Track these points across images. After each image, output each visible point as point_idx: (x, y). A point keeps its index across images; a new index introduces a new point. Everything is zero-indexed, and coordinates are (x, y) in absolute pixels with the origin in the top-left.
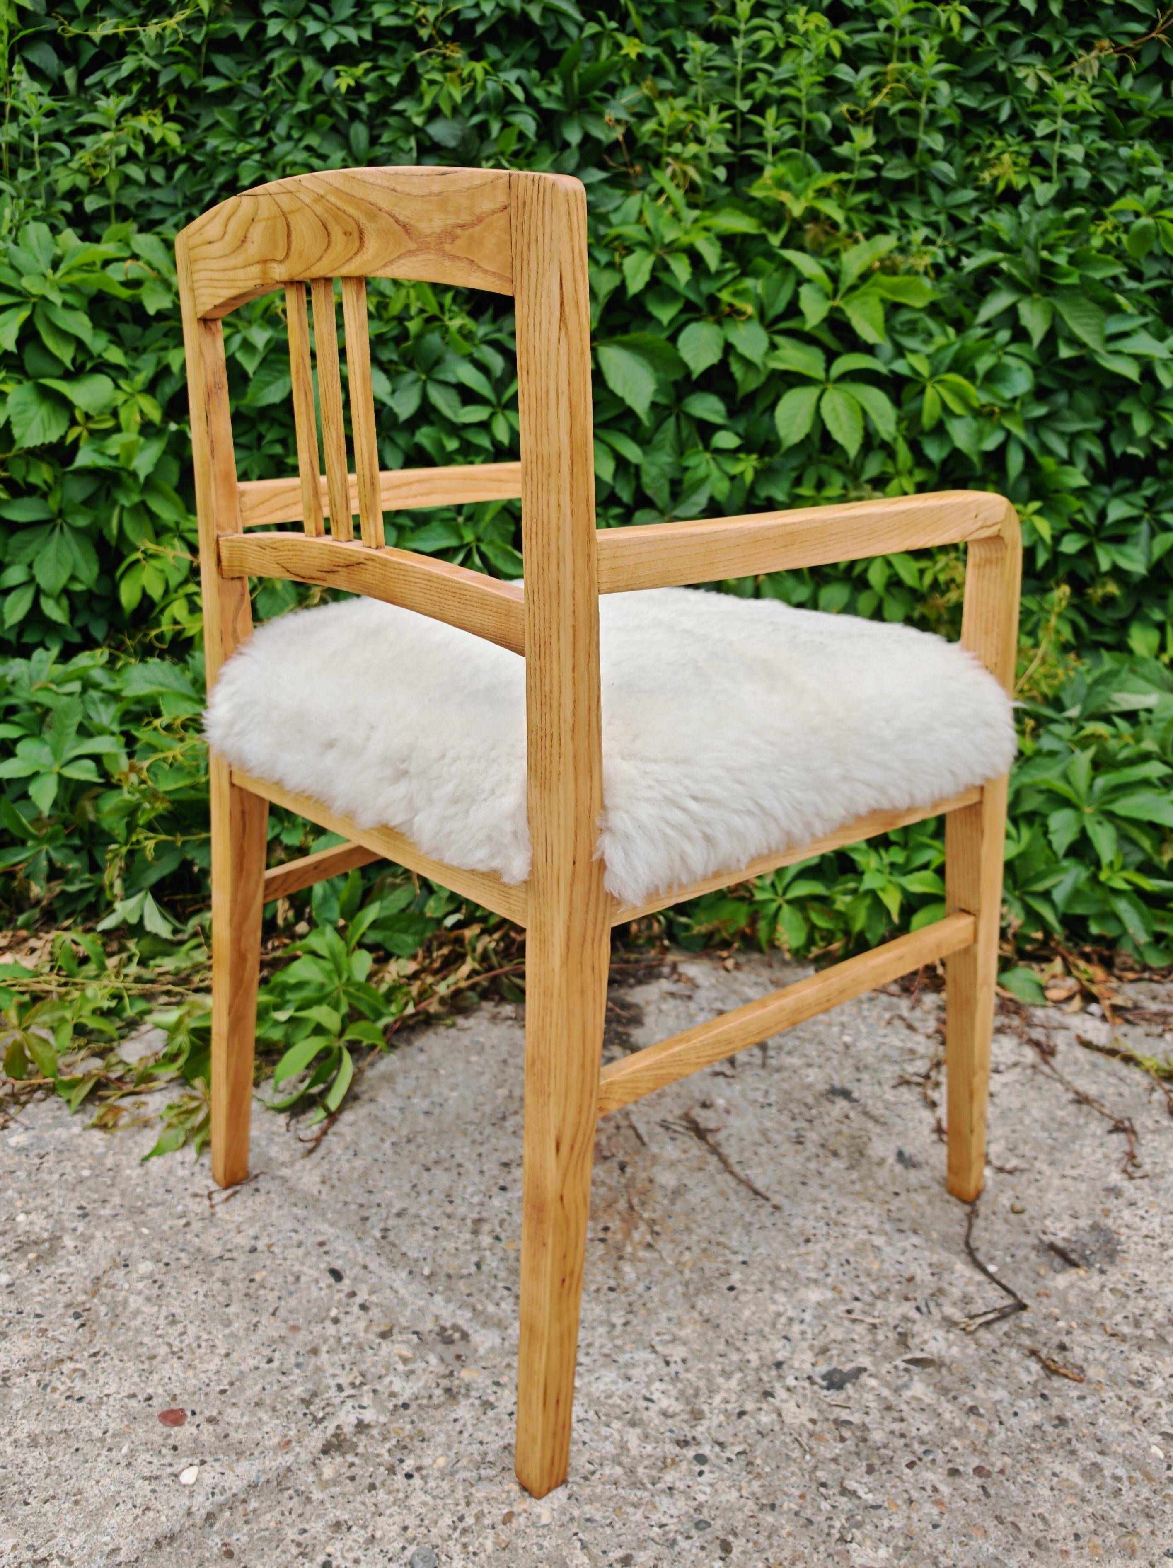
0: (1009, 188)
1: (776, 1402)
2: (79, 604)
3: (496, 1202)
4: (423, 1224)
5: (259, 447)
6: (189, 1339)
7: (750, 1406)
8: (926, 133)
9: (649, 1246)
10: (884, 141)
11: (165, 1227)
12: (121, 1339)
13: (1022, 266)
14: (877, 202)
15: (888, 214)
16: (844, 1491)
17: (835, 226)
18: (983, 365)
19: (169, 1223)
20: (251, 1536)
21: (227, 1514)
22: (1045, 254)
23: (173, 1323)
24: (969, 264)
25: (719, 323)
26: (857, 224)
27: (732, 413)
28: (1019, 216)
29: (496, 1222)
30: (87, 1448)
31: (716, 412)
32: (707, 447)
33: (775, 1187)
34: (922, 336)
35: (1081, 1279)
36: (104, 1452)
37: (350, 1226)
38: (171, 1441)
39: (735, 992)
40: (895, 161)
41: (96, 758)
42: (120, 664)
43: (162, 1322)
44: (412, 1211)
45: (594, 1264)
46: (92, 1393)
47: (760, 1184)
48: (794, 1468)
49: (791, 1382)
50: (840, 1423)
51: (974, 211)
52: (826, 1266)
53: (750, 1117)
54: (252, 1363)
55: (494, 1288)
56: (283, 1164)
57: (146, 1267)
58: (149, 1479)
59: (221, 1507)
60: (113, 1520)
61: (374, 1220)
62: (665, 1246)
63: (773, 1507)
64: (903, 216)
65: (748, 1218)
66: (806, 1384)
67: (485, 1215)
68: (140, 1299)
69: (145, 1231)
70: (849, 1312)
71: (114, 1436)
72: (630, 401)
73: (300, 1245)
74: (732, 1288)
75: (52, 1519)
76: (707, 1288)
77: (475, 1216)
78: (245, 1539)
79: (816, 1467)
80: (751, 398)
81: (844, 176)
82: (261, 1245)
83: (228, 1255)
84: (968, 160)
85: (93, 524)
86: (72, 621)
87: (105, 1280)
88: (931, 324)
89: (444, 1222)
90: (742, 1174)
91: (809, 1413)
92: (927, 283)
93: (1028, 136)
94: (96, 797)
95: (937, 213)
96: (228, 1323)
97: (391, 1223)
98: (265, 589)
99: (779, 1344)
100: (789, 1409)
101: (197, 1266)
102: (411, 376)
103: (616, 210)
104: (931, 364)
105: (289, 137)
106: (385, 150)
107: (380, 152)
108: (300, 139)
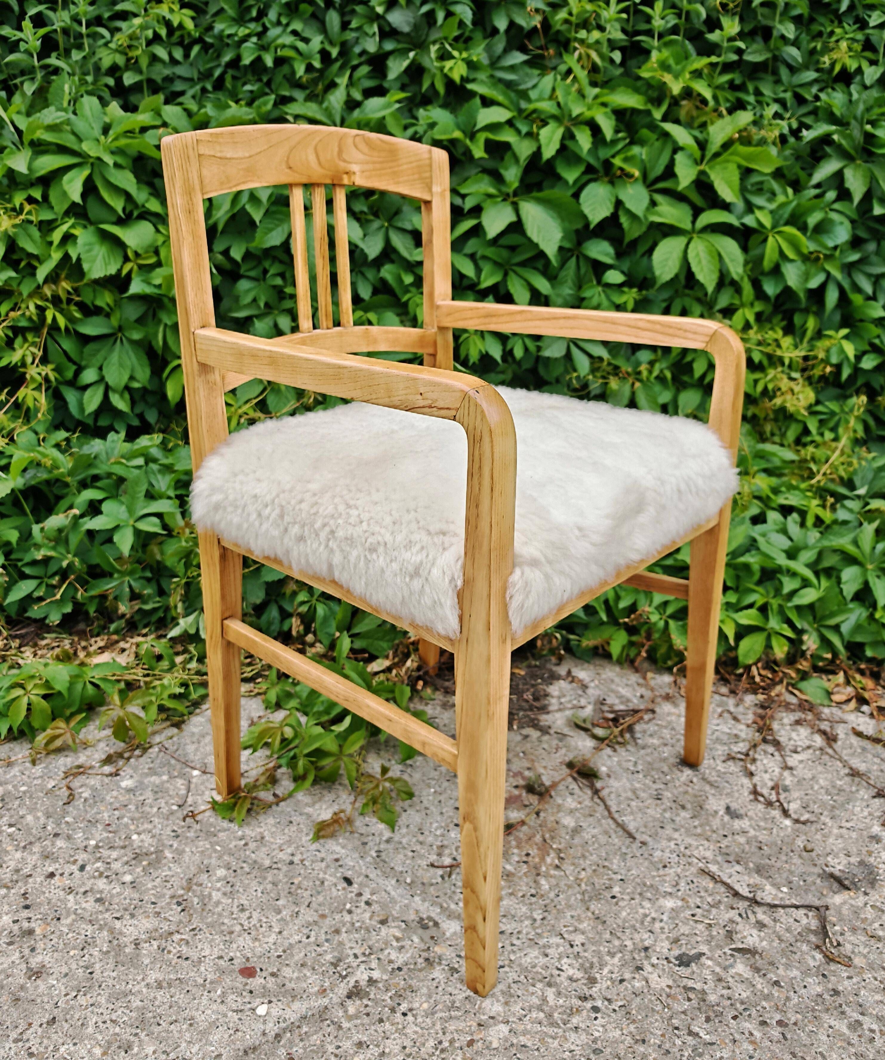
0: (844, 70)
1: (645, 973)
2: (137, 397)
3: (453, 834)
4: (404, 848)
5: (264, 279)
6: (254, 921)
7: (627, 976)
8: (781, 22)
9: (557, 867)
10: (746, 30)
11: (231, 846)
12: (210, 920)
13: (849, 137)
14: (738, 82)
15: (747, 92)
16: (690, 1033)
17: (704, 102)
18: (813, 220)
19: (234, 843)
20: (305, 1049)
21: (288, 1035)
22: (868, 127)
23: (243, 910)
24: (807, 135)
25: (612, 183)
26: (721, 100)
27: (619, 255)
28: (850, 95)
29: (453, 848)
30: (194, 990)
31: (607, 255)
32: (599, 282)
33: (643, 829)
34: (768, 195)
35: (851, 898)
36: (206, 993)
37: (355, 849)
38: (248, 987)
39: (612, 691)
40: (755, 46)
41: (159, 515)
42: (170, 445)
43: (235, 910)
44: (396, 839)
45: (520, 878)
46: (194, 955)
47: (631, 827)
48: (657, 1017)
49: (655, 961)
50: (687, 989)
51: (814, 90)
52: (677, 884)
53: (625, 780)
54: (297, 938)
55: (454, 892)
56: (307, 805)
57: (221, 872)
58: (236, 1011)
59: (284, 1030)
60: (215, 1037)
61: (371, 844)
62: (568, 868)
63: (644, 1041)
64: (758, 93)
65: (624, 850)
66: (665, 962)
67: (445, 843)
68: (219, 894)
69: (218, 848)
70: (693, 915)
71: (211, 983)
72: (543, 246)
73: (322, 860)
74: (613, 897)
75: (177, 1035)
76: (597, 896)
77: (439, 844)
78: (301, 1051)
79: (671, 1018)
80: (634, 243)
81: (714, 59)
82: (296, 859)
83: (275, 866)
84: (813, 45)
85: (145, 337)
86: (132, 408)
87: (195, 881)
88: (775, 186)
89: (417, 847)
90: (620, 821)
91: (666, 981)
92: (774, 151)
93: (863, 24)
94: (161, 543)
95: (785, 91)
96: (279, 912)
97: (382, 846)
98: (272, 389)
99: (646, 936)
100: (654, 978)
101: (255, 872)
102: (376, 224)
103: (534, 86)
104: (773, 218)
105: (279, 23)
106: (354, 35)
107: (350, 36)
108: (287, 25)
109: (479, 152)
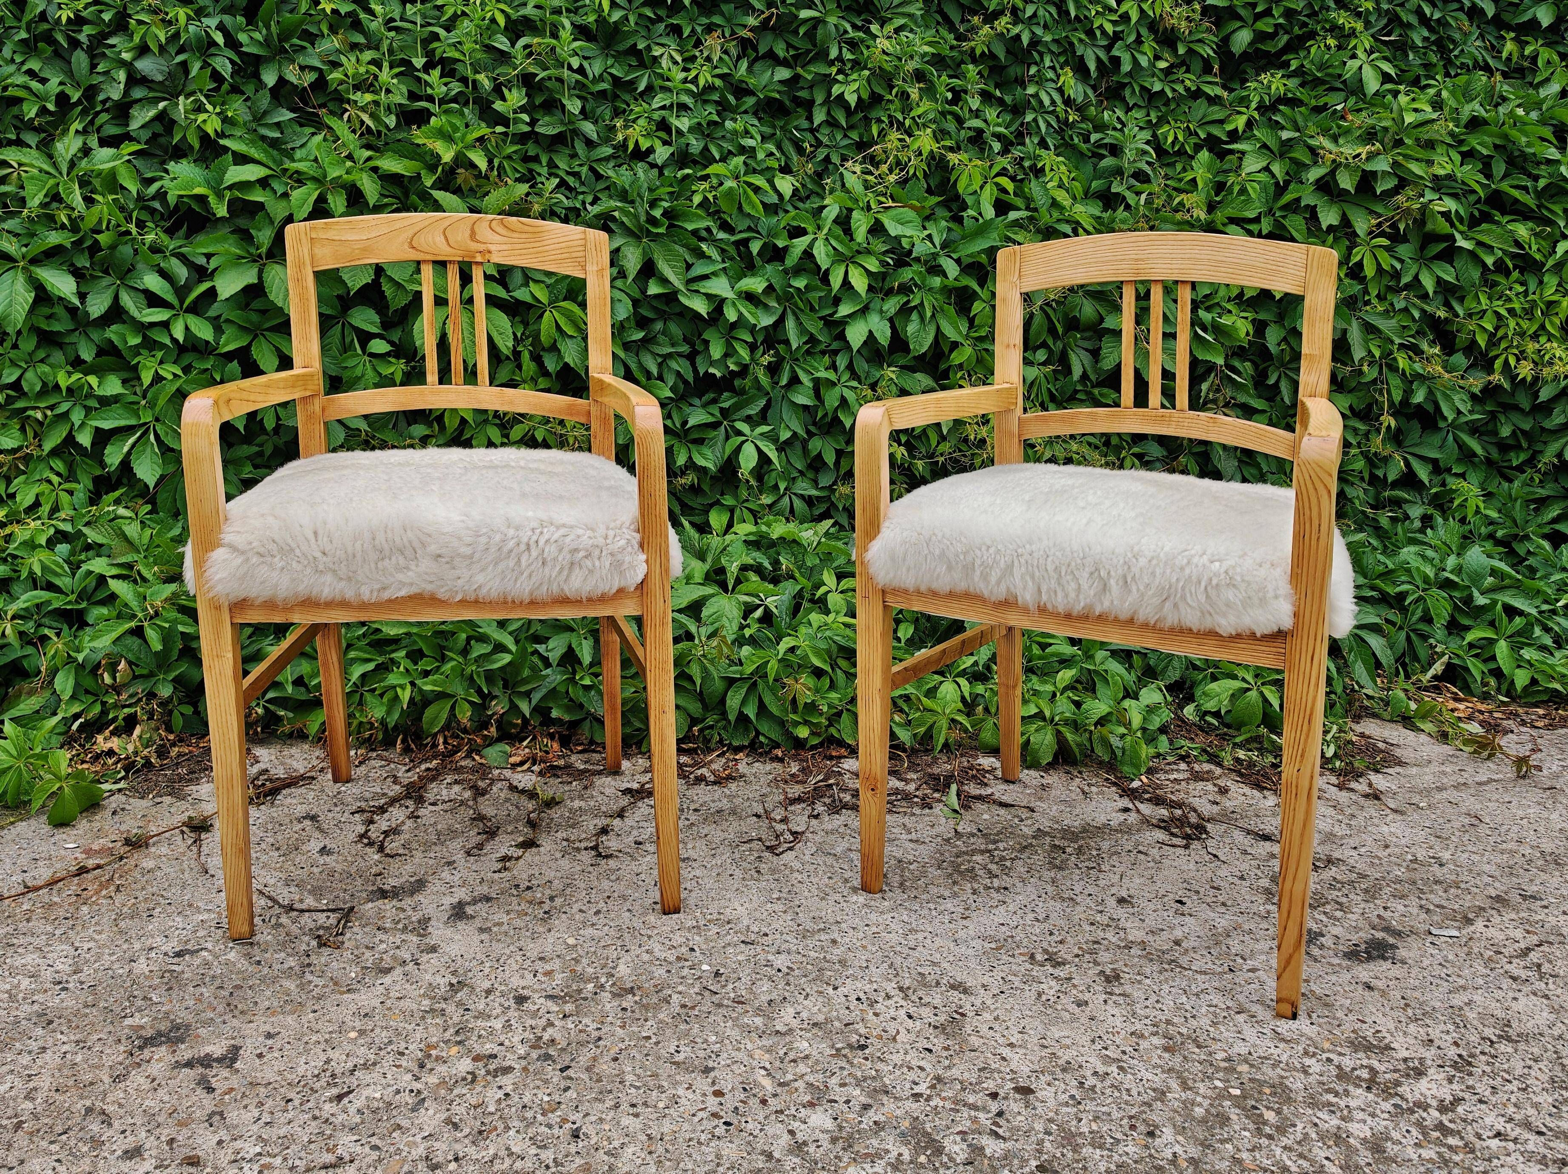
0: (636, 148)
1: (135, 965)
7: (116, 967)
8: (569, 97)
9: (109, 897)
10: (537, 102)
13: (632, 215)
15: (540, 162)
16: (145, 999)
22: (647, 207)
27: (386, 325)
28: (637, 172)
31: (373, 323)
32: (364, 352)
40: (546, 120)
48: (121, 991)
49: (153, 956)
50: (168, 972)
51: (611, 165)
62: (120, 898)
63: (93, 1006)
70: (218, 923)
74: (150, 916)
76: (134, 916)
79: (136, 990)
81: (499, 129)
91: (151, 968)
95: (581, 165)
99: (160, 940)
100: (141, 967)
102: (106, 281)
103: (302, 146)
104: (550, 293)
105: (13, 61)
106: (101, 79)
107: (96, 80)
108: (23, 63)
109: (222, 211)
